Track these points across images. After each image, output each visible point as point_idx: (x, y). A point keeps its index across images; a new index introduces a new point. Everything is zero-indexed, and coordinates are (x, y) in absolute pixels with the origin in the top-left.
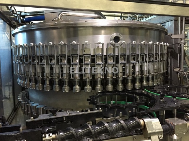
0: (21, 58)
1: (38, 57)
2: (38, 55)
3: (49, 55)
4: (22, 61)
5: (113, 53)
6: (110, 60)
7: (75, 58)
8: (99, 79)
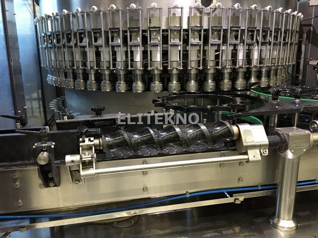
0: (49, 37)
3: (93, 30)
5: (199, 25)
6: (194, 39)
7: (135, 34)
8: (175, 72)
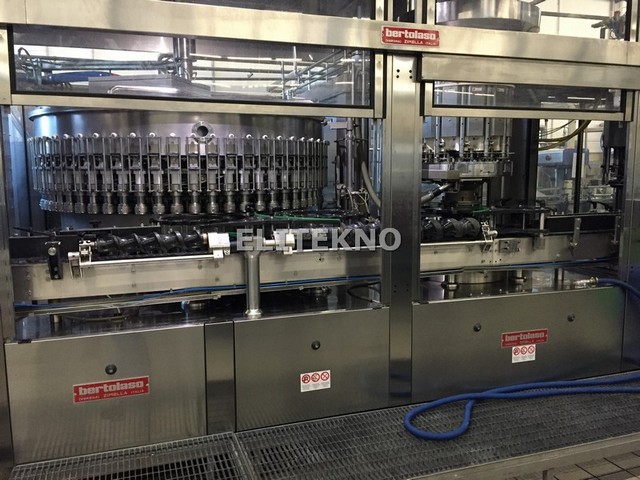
0: (47, 159)
1: (76, 157)
2: (77, 153)
4: (49, 165)
5: (196, 153)
6: (192, 164)
8: (176, 194)
